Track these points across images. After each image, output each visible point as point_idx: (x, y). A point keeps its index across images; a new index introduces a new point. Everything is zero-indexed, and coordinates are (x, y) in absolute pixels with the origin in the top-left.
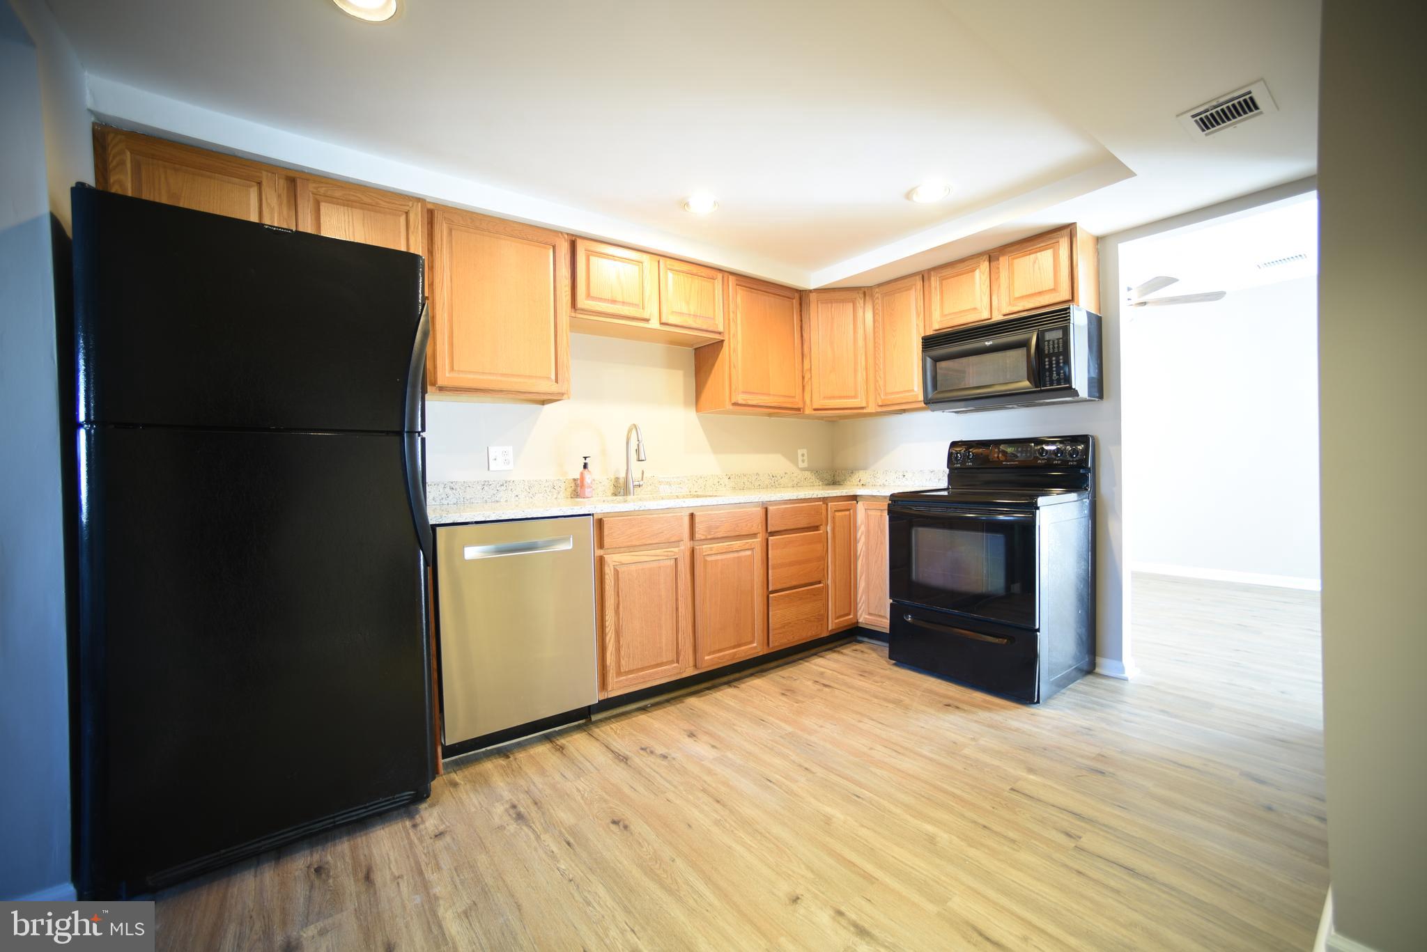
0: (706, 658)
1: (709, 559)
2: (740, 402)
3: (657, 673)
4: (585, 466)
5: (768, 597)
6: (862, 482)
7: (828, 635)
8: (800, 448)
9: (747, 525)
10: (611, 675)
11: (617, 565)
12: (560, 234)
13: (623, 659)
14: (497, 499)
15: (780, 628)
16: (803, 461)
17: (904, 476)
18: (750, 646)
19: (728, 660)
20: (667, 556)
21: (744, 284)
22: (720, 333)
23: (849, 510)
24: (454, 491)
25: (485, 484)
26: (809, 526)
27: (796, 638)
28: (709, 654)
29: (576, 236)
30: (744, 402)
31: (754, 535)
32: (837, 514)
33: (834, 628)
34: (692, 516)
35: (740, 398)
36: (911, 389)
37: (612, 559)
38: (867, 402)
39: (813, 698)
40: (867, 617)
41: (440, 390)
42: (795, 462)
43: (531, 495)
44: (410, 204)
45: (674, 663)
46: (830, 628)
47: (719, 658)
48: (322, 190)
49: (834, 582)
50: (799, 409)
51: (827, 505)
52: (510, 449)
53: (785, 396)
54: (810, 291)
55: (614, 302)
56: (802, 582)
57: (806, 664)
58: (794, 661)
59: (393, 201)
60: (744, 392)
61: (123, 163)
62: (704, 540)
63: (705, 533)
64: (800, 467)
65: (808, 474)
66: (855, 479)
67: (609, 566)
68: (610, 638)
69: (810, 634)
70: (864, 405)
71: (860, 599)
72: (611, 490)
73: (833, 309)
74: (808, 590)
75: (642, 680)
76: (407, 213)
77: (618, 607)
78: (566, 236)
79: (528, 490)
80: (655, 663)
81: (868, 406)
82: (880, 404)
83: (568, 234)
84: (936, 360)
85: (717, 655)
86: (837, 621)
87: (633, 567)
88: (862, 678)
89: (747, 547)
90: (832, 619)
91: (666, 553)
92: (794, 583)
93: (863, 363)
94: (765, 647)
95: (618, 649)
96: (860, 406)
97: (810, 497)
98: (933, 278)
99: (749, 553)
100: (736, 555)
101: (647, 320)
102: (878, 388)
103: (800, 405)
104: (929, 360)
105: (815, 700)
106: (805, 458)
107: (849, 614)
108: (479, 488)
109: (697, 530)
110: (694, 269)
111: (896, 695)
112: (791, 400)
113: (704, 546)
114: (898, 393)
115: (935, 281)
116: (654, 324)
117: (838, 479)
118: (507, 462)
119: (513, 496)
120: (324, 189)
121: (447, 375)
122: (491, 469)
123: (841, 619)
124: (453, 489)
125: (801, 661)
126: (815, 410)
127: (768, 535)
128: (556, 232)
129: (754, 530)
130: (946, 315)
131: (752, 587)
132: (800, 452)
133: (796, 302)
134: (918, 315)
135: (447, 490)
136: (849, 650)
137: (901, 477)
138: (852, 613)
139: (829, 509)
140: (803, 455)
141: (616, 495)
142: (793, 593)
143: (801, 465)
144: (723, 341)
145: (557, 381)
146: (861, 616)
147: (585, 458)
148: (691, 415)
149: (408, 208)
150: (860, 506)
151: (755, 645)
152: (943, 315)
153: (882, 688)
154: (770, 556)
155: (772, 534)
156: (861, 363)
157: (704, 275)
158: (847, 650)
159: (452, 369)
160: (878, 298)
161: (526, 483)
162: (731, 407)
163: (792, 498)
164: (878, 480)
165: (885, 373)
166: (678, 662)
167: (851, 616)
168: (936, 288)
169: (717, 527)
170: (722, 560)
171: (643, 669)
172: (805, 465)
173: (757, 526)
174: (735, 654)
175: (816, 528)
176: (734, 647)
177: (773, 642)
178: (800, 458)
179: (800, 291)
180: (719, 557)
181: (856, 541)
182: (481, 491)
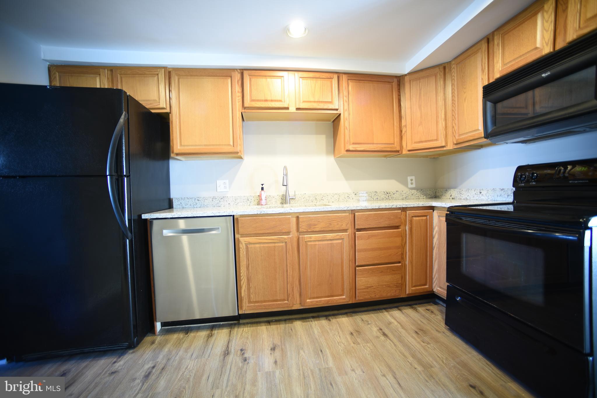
0: (308, 300)
1: (309, 243)
2: (351, 149)
3: (273, 305)
4: (262, 189)
5: (355, 269)
6: (452, 197)
7: (406, 296)
8: (409, 176)
9: (338, 224)
10: (244, 302)
11: (247, 244)
12: (236, 70)
13: (252, 295)
14: (220, 205)
15: (365, 289)
16: (412, 184)
17: (481, 193)
18: (341, 297)
19: (323, 304)
20: (279, 240)
21: (353, 78)
22: (337, 110)
23: (426, 216)
24: (199, 201)
25: (214, 198)
26: (389, 226)
27: (377, 296)
28: (310, 299)
29: (243, 70)
30: (354, 149)
31: (345, 230)
32: (415, 218)
33: (411, 292)
34: (298, 218)
35: (351, 148)
36: (477, 128)
37: (243, 241)
38: (446, 142)
39: (367, 342)
40: (439, 289)
41: (176, 155)
42: (406, 184)
43: (236, 203)
44: (159, 70)
45: (286, 301)
46: (407, 293)
47: (317, 302)
48: (123, 72)
49: (411, 262)
50: (398, 151)
51: (406, 212)
52: (227, 181)
53: (388, 144)
54: (406, 75)
55: (266, 101)
56: (383, 262)
57: (386, 313)
58: (379, 309)
59: (151, 71)
60: (353, 144)
61: (55, 77)
62: (306, 232)
63: (306, 228)
64: (409, 187)
65: (414, 191)
66: (448, 195)
67: (242, 244)
68: (244, 282)
69: (389, 295)
70: (443, 144)
71: (435, 276)
72: (280, 201)
73: (421, 84)
74: (388, 267)
75: (264, 307)
76: (158, 75)
77: (248, 267)
78: (239, 71)
79: (235, 201)
80: (272, 299)
81: (447, 145)
82: (455, 142)
83: (240, 69)
84: (495, 102)
85: (316, 300)
86: (414, 288)
87: (258, 245)
88: (414, 335)
89: (338, 237)
90: (409, 287)
91: (278, 239)
92: (376, 262)
93: (443, 116)
94: (354, 299)
95: (249, 288)
96: (440, 145)
97: (390, 207)
98: (496, 37)
99: (340, 241)
100: (330, 242)
101: (287, 108)
102: (454, 132)
103: (398, 149)
104: (489, 104)
105: (368, 344)
106: (414, 182)
107: (425, 285)
108: (211, 200)
109: (300, 226)
110: (317, 75)
111: (431, 359)
112: (391, 146)
113: (306, 236)
114: (467, 133)
115: (497, 40)
116: (292, 109)
117: (438, 194)
118: (225, 187)
119: (227, 204)
120: (123, 71)
121: (179, 148)
122: (218, 191)
123: (417, 288)
124: (199, 200)
125: (384, 311)
126: (409, 151)
127: (356, 230)
128: (234, 70)
129: (344, 227)
130: (506, 64)
131: (342, 263)
132: (409, 178)
133: (395, 84)
134: (483, 71)
135: (196, 201)
136: (424, 308)
137: (479, 193)
138: (428, 284)
139: (407, 215)
140: (412, 180)
141: (283, 204)
142: (376, 268)
143: (410, 186)
144: (340, 114)
145: (233, 146)
146: (435, 287)
147: (262, 185)
148: (331, 160)
149: (158, 72)
150: (435, 214)
151: (344, 297)
152: (504, 64)
153: (425, 349)
154: (356, 244)
155: (359, 230)
156: (441, 116)
157: (324, 77)
158: (421, 309)
159: (181, 145)
160: (454, 68)
161: (234, 198)
162: (345, 153)
163: (374, 208)
164: (463, 195)
165: (458, 121)
166: (288, 300)
167: (427, 286)
168: (498, 45)
169: (315, 225)
170: (319, 244)
171: (265, 301)
172: (414, 186)
173: (347, 224)
174: (329, 301)
175: (397, 227)
176: (328, 297)
177: (358, 296)
178: (409, 181)
179: (399, 77)
180: (317, 243)
181: (432, 237)
182: (212, 201)
